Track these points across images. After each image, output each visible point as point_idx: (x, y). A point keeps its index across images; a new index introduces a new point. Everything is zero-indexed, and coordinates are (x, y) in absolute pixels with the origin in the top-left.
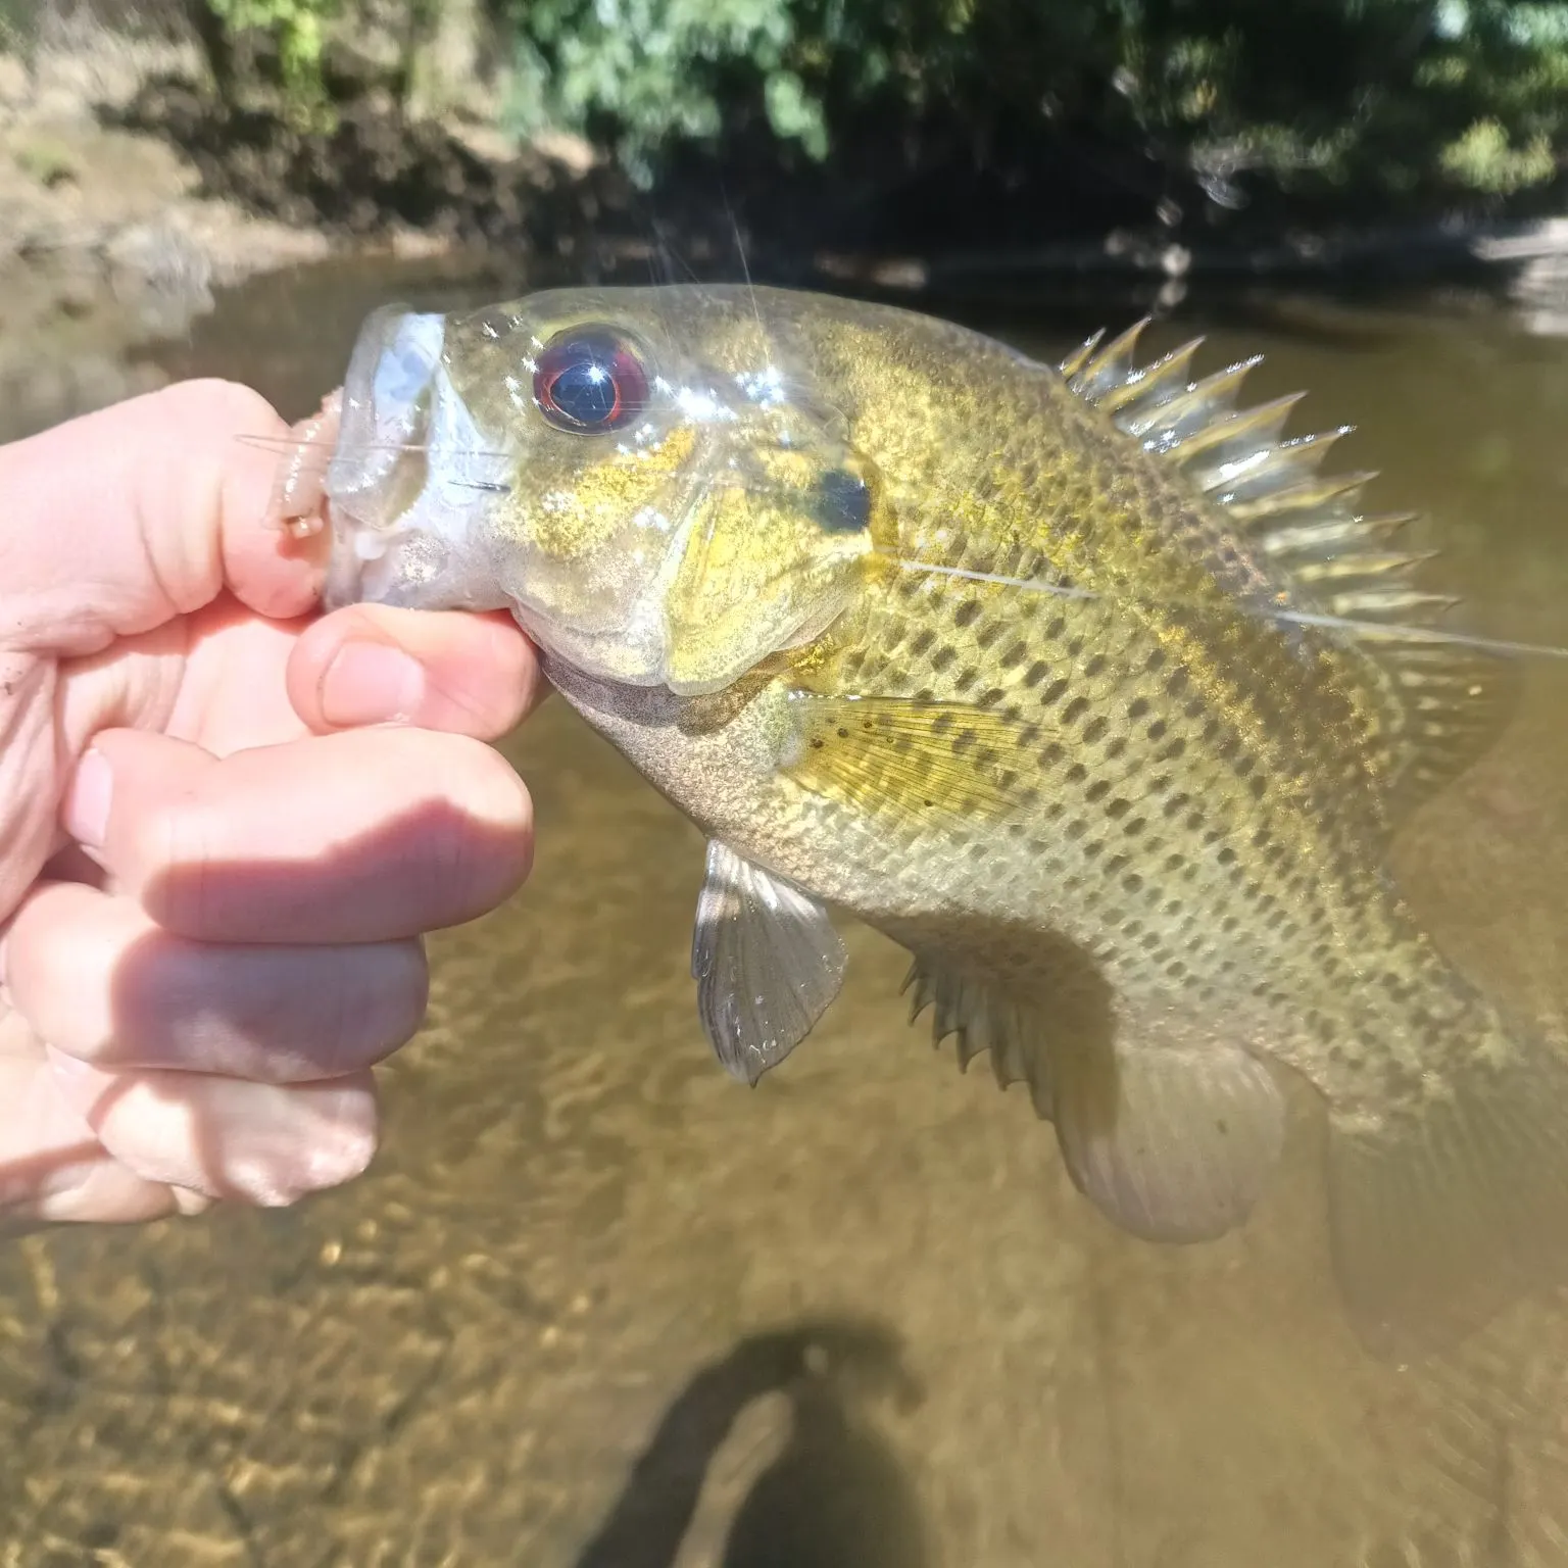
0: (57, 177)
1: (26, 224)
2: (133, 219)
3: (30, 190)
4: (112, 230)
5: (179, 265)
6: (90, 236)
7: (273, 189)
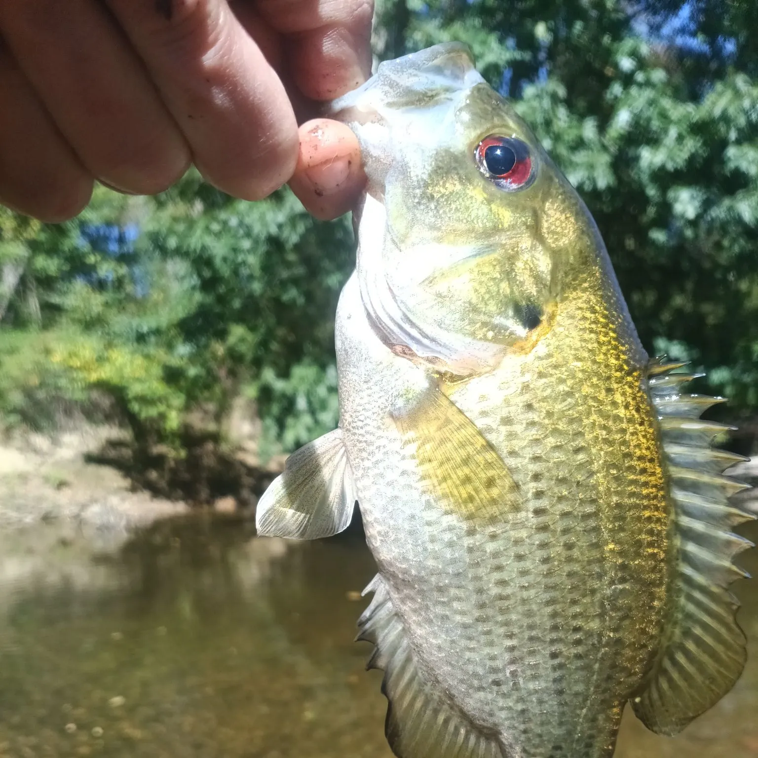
0: (61, 485)
1: (46, 506)
2: (94, 501)
3: (49, 492)
4: (84, 507)
5: (112, 519)
6: (74, 510)
7: (163, 484)
